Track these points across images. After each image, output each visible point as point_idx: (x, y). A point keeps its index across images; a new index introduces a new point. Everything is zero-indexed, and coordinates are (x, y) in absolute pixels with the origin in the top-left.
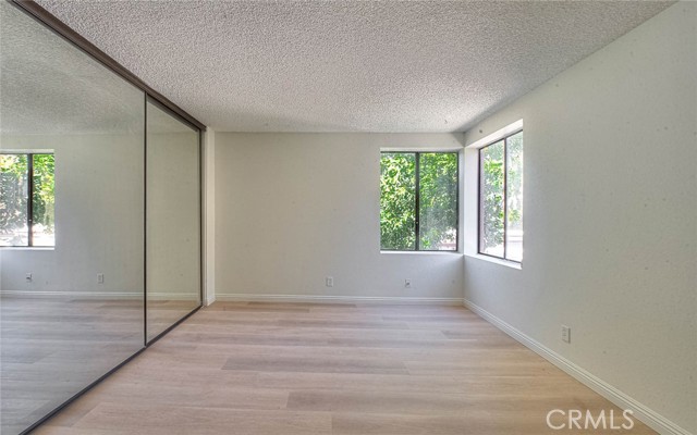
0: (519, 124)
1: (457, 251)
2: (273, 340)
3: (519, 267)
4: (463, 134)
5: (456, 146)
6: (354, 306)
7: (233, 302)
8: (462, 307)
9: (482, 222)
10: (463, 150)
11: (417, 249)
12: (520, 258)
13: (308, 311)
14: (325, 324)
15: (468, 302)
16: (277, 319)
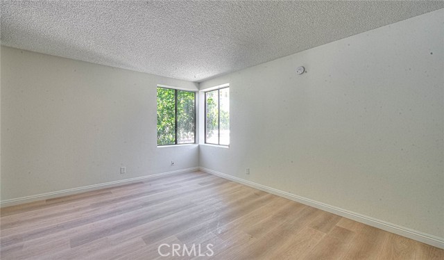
0: (228, 84)
1: (195, 143)
2: (100, 217)
3: (227, 147)
4: (199, 84)
5: (195, 89)
6: (142, 183)
7: (28, 204)
8: (199, 171)
9: (207, 124)
10: (198, 92)
11: (176, 143)
12: (228, 143)
13: (110, 193)
14: (131, 197)
15: (201, 168)
16: (89, 204)
